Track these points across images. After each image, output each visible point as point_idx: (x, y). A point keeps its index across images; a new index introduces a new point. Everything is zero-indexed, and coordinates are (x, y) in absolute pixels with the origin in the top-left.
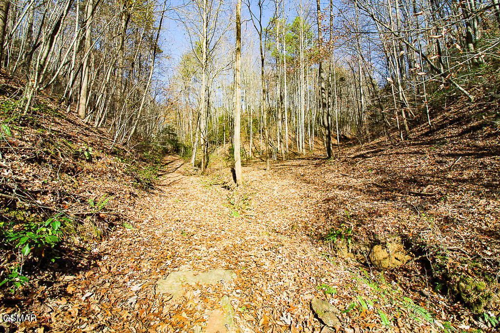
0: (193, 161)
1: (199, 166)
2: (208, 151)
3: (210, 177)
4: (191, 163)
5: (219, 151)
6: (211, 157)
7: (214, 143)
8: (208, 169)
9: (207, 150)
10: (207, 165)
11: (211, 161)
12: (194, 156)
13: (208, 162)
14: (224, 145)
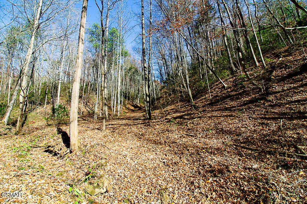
0: (6, 120)
1: (14, 124)
2: (27, 110)
3: (28, 137)
4: (3, 121)
5: (38, 111)
6: (30, 115)
7: (34, 103)
8: (25, 127)
9: (25, 109)
10: (24, 123)
11: (30, 119)
12: (8, 114)
13: (25, 120)
14: (45, 106)
